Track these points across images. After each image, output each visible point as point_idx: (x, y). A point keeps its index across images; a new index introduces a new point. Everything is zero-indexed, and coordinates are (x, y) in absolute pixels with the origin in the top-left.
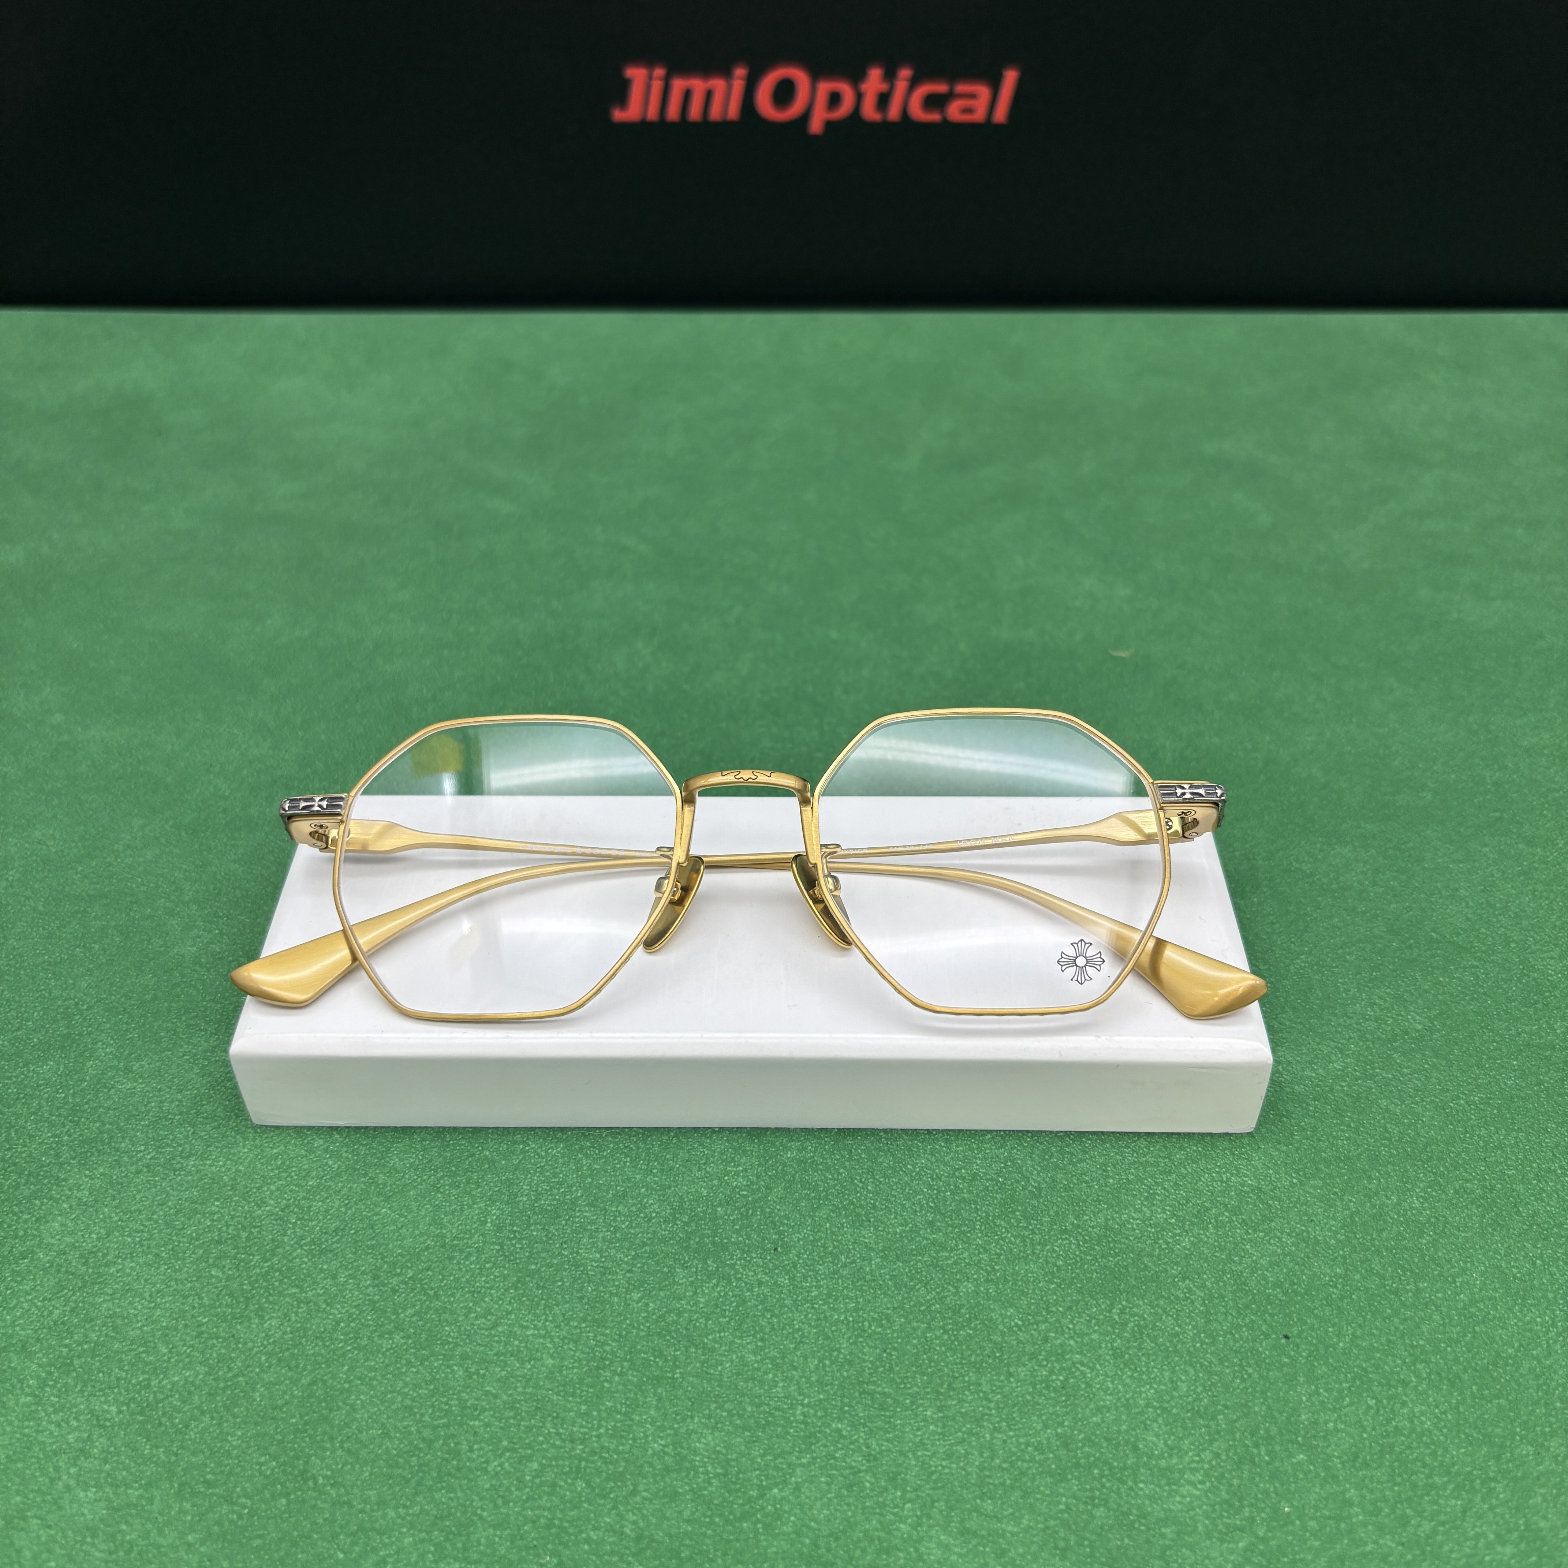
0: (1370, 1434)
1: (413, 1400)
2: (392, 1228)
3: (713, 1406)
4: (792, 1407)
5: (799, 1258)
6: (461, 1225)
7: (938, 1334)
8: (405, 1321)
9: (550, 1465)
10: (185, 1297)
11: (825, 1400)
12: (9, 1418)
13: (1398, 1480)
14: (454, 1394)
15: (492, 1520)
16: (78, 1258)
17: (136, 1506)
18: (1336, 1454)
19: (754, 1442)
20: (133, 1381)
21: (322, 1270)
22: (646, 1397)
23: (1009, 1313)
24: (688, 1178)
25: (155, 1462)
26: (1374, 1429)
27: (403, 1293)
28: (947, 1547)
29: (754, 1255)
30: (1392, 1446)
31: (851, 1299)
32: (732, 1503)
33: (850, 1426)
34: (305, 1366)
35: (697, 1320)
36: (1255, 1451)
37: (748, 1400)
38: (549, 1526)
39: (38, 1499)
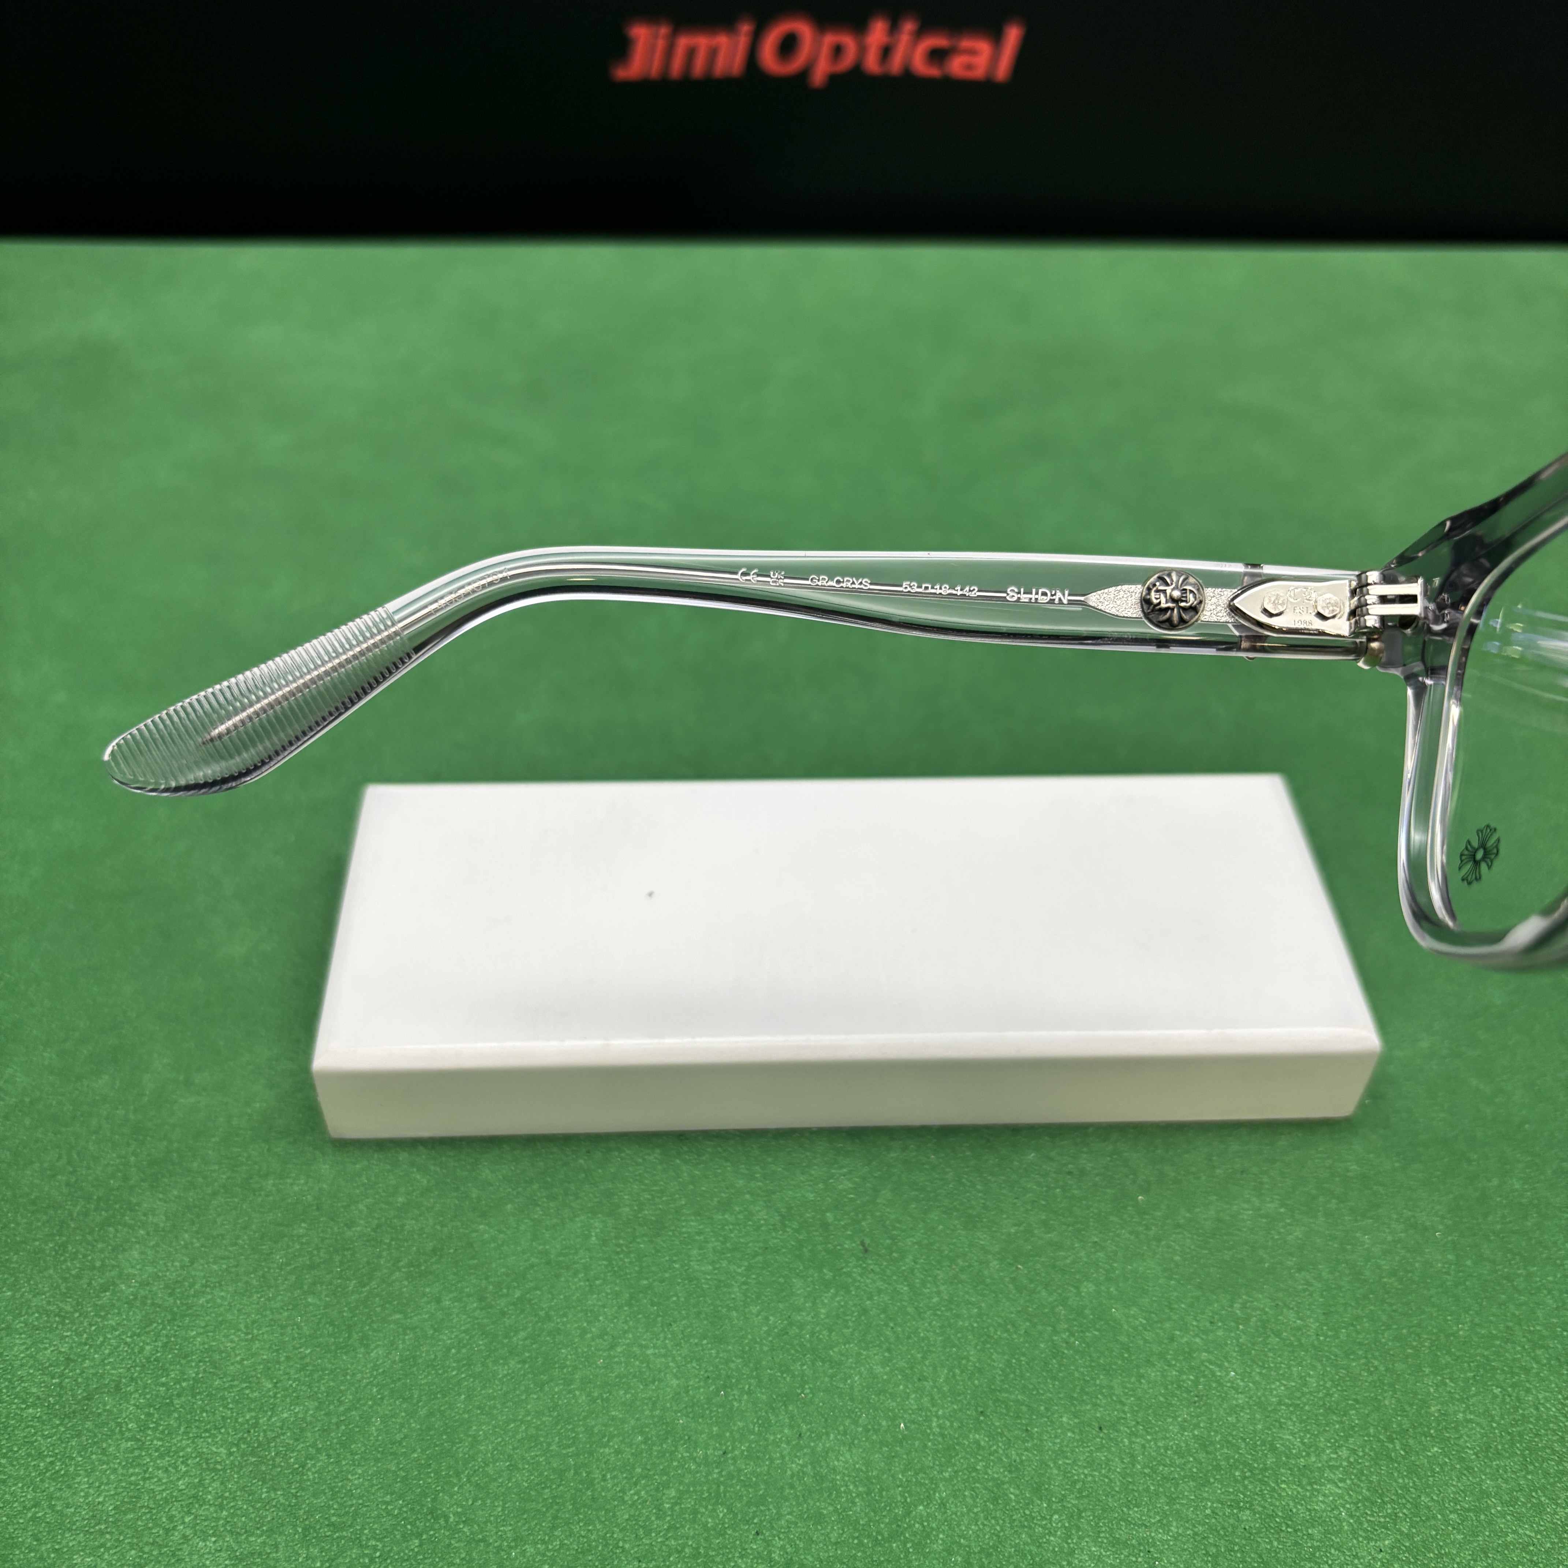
0: (1499, 1424)
1: (537, 1428)
2: (492, 1245)
3: (847, 1422)
4: (928, 1419)
5: (916, 1263)
6: (565, 1239)
7: (1064, 1336)
8: (518, 1345)
9: (688, 1491)
10: (283, 1327)
11: (961, 1410)
12: (112, 1465)
13: (1531, 1468)
14: (579, 1420)
15: (636, 1552)
16: (164, 1288)
17: (260, 1554)
18: (1468, 1445)
19: (893, 1457)
20: (240, 1420)
21: (424, 1295)
22: (777, 1416)
23: (1132, 1312)
24: (792, 1182)
25: (275, 1506)
26: (1502, 1418)
27: (512, 1315)
28: (1099, 1559)
29: (870, 1262)
30: (1521, 1434)
31: (973, 1304)
32: (878, 1521)
33: (988, 1437)
34: (420, 1396)
35: (820, 1332)
36: (1391, 1446)
37: (882, 1414)
38: (695, 1555)
39: (155, 1553)
